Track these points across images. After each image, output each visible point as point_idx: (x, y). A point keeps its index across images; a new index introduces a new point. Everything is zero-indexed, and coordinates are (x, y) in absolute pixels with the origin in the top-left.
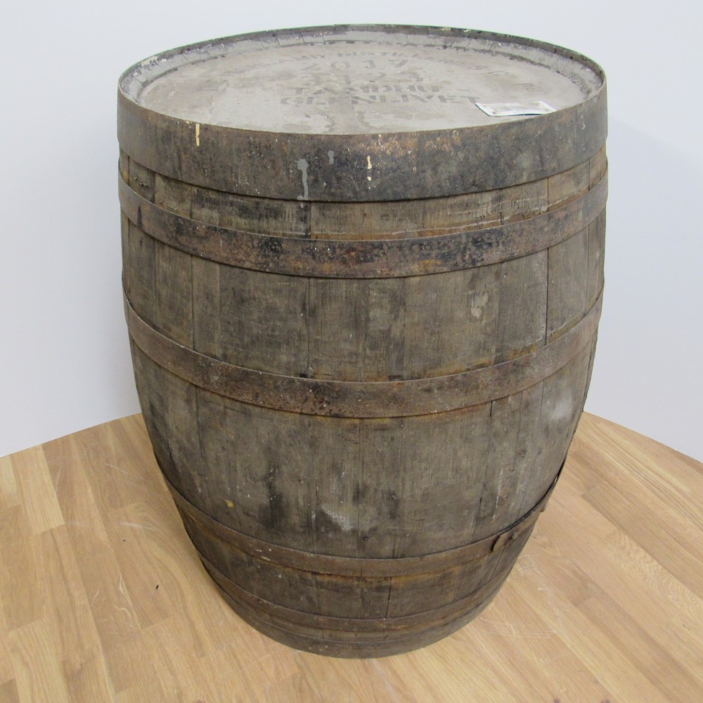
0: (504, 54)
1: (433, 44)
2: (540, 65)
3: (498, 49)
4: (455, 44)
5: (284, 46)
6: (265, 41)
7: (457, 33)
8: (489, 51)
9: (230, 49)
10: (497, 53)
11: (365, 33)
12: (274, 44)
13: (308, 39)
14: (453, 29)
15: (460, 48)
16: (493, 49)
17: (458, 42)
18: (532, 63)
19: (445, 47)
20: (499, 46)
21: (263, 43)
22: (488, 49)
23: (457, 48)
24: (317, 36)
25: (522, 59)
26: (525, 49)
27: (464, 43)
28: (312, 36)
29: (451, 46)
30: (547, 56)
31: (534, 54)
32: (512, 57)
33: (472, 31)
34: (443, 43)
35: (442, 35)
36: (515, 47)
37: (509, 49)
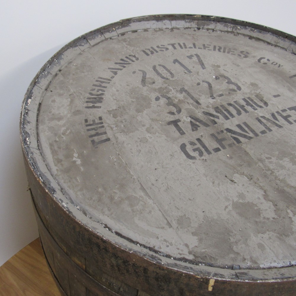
0: (244, 35)
1: (190, 27)
2: (276, 46)
3: (239, 31)
4: (206, 27)
5: (94, 46)
6: (81, 45)
7: (206, 19)
8: (232, 32)
9: (62, 62)
10: (238, 34)
11: (143, 23)
12: (87, 46)
13: (108, 35)
14: (202, 16)
15: (210, 29)
16: (234, 30)
17: (208, 25)
18: (269, 43)
19: (199, 29)
20: (239, 29)
21: (80, 47)
22: (231, 31)
23: (208, 29)
24: (112, 31)
25: (258, 39)
26: (260, 32)
27: (212, 26)
28: (109, 32)
29: (203, 28)
30: (280, 40)
31: (269, 37)
32: (251, 38)
33: (217, 17)
34: (197, 26)
35: (194, 20)
36: (251, 30)
37: (247, 31)
